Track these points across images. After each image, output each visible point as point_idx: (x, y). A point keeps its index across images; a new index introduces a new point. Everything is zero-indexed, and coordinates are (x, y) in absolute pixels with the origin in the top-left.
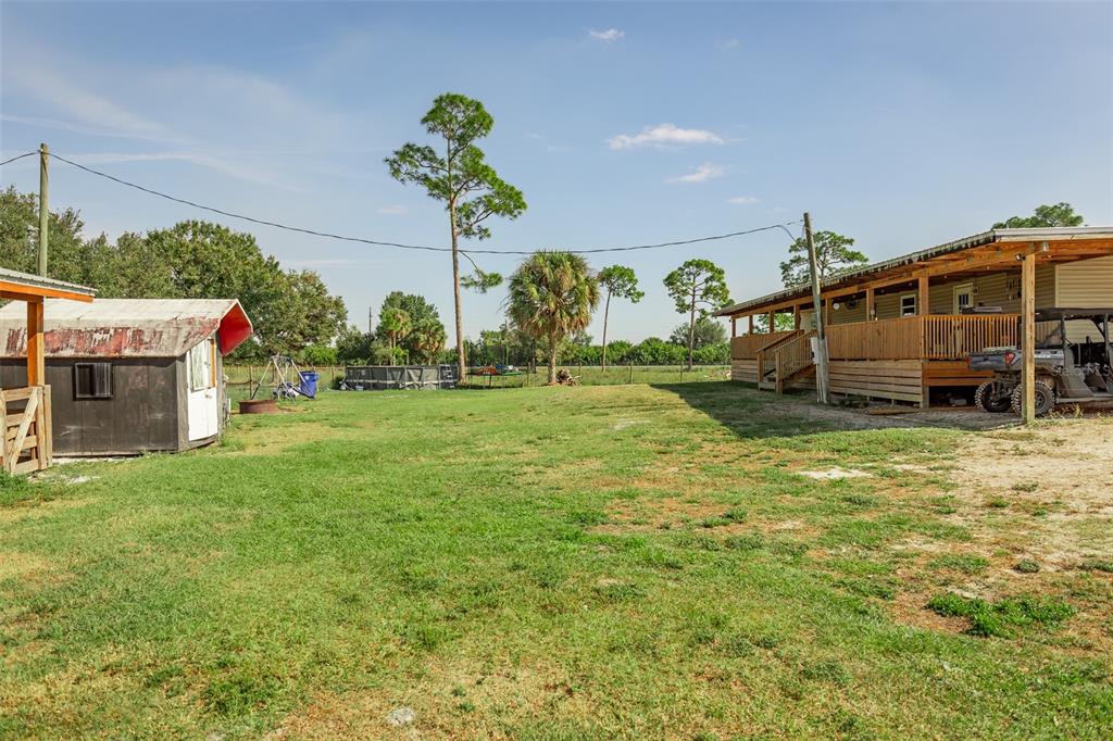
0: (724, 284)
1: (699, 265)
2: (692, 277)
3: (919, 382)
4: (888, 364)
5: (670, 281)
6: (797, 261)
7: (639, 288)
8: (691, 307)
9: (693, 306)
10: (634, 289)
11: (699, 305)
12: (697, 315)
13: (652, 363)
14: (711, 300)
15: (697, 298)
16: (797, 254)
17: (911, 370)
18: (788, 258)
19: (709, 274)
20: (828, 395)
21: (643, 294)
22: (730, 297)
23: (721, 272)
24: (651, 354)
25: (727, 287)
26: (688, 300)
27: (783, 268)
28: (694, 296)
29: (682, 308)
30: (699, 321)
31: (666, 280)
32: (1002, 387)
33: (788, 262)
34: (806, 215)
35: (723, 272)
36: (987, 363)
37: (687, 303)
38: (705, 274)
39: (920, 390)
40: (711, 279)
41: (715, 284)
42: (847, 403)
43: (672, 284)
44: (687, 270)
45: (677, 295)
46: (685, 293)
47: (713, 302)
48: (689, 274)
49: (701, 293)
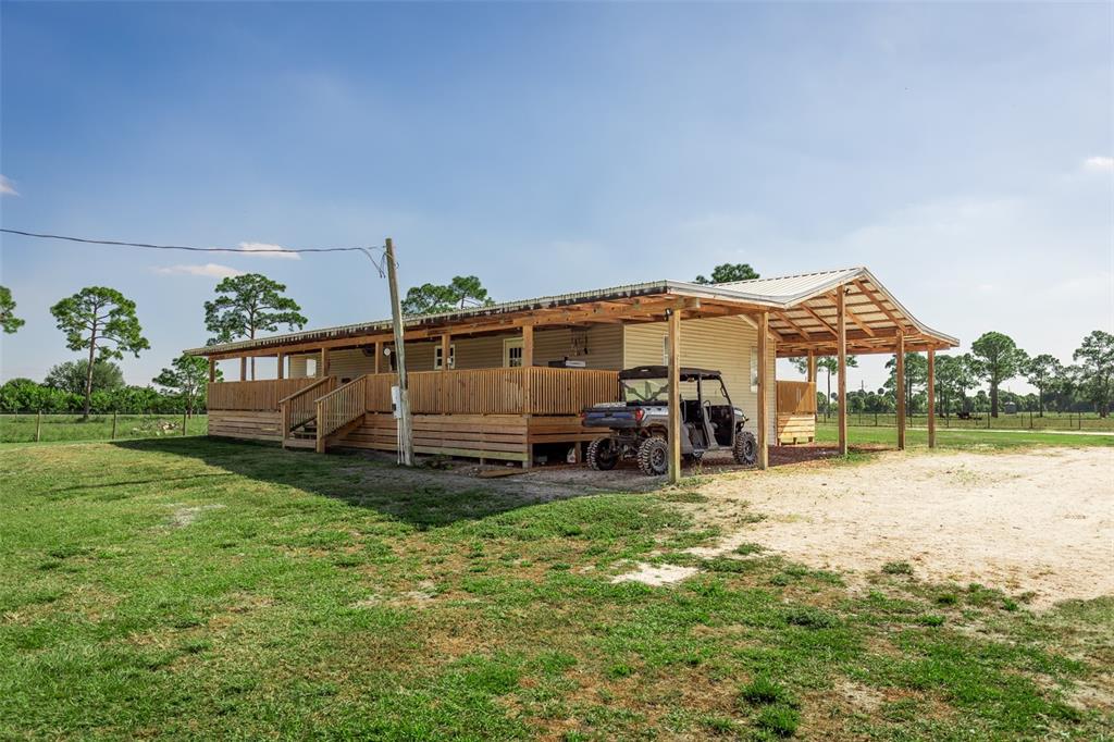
0: (135, 320)
1: (104, 294)
2: (93, 307)
3: (524, 439)
4: (475, 419)
5: (61, 310)
6: (223, 302)
7: (16, 314)
8: (91, 344)
9: (93, 342)
10: (10, 315)
11: (100, 342)
12: (97, 354)
13: (21, 411)
14: (116, 337)
15: (99, 333)
16: (224, 295)
17: (511, 426)
18: (213, 298)
19: (116, 306)
20: (411, 456)
21: (23, 323)
22: (142, 335)
23: (131, 305)
24: (19, 399)
25: (140, 323)
26: (86, 334)
27: (207, 308)
28: (94, 330)
29: (76, 344)
30: (98, 361)
31: (57, 307)
32: (617, 444)
33: (213, 302)
34: (389, 242)
35: (134, 306)
36: (610, 419)
37: (84, 338)
38: (110, 307)
39: (524, 448)
40: (119, 311)
41: (123, 318)
42: (435, 464)
43: (64, 314)
44: (86, 298)
45: (68, 328)
46: (82, 326)
47: (120, 339)
48: (88, 303)
49: (104, 327)
